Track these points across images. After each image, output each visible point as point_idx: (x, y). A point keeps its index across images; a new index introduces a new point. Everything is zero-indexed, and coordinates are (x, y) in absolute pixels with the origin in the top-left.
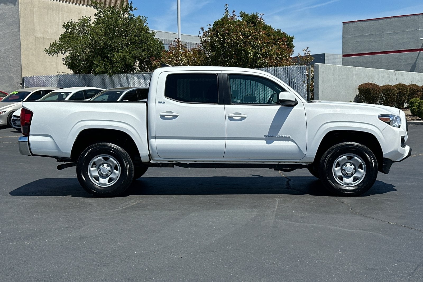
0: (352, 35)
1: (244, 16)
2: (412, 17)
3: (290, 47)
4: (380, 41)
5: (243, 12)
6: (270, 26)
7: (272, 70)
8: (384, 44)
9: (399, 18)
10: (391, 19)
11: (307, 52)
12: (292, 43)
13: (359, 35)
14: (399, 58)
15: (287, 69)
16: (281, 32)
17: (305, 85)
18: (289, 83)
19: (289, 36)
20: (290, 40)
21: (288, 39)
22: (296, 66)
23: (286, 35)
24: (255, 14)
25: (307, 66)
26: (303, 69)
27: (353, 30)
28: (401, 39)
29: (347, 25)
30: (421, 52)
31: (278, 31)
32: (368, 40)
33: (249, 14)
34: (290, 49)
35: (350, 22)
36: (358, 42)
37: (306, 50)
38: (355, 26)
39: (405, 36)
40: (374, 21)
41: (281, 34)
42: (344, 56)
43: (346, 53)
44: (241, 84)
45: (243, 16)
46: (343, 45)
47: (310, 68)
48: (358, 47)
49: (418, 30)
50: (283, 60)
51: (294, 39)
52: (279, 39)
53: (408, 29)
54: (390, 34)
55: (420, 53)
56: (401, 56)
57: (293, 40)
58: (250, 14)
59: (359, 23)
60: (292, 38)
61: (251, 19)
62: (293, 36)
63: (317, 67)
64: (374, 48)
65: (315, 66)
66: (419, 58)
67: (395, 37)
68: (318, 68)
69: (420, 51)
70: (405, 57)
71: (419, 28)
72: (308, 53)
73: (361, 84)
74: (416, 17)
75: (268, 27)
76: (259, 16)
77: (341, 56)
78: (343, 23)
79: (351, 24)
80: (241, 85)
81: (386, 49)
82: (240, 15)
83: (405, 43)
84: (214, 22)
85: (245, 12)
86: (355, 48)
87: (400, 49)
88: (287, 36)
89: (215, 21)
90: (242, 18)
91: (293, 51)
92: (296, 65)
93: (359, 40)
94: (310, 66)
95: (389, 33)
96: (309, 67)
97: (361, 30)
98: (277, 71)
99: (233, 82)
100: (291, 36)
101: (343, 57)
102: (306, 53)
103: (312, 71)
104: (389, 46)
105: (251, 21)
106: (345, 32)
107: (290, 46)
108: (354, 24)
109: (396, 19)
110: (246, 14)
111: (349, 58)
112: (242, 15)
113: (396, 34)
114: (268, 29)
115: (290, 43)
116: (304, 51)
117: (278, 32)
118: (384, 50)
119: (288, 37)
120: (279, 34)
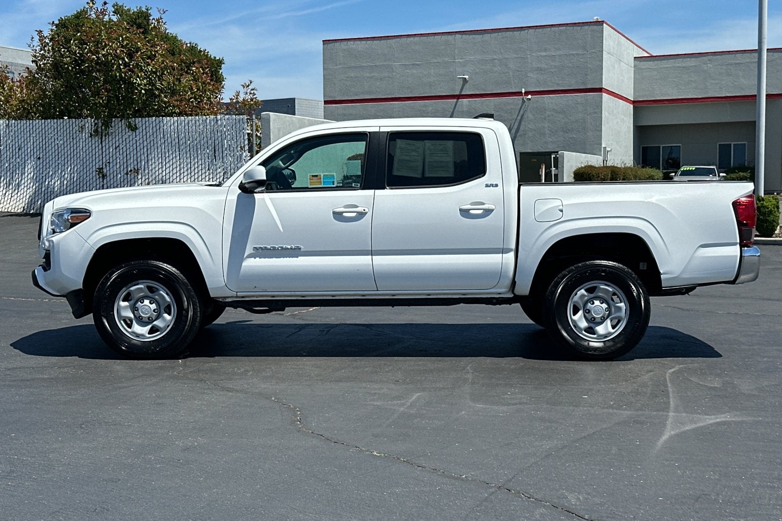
0: (340, 64)
1: (122, 11)
2: (444, 37)
3: (217, 79)
4: (389, 78)
5: (120, 5)
6: (174, 35)
7: (179, 122)
8: (397, 84)
9: (422, 38)
10: (408, 39)
11: (250, 90)
12: (221, 71)
13: (353, 65)
14: (423, 111)
15: (208, 121)
16: (199, 49)
17: (244, 153)
18: (213, 149)
19: (215, 57)
20: (216, 66)
21: (213, 63)
22: (227, 116)
23: (208, 55)
24: (144, 9)
25: (249, 117)
26: (241, 122)
27: (343, 56)
28: (426, 75)
29: (330, 45)
30: (460, 100)
31: (192, 46)
32: (368, 75)
33: (131, 9)
34: (217, 82)
35: (336, 40)
36: (352, 77)
37: (248, 86)
38: (345, 47)
39: (432, 70)
40: (378, 41)
41: (198, 53)
42: (326, 102)
43: (330, 97)
44: (116, 149)
45: (119, 12)
46: (325, 82)
47: (254, 120)
48: (351, 88)
49: (454, 62)
50: (203, 105)
51: (224, 63)
52: (194, 63)
53: (436, 59)
54: (407, 66)
55: (458, 103)
56: (425, 106)
57: (223, 65)
58: (134, 9)
59: (352, 42)
60: (220, 63)
61: (135, 19)
62: (221, 58)
63: (268, 120)
64: (379, 90)
65: (264, 117)
66: (455, 110)
67: (414, 71)
68: (270, 121)
69: (458, 99)
70: (433, 109)
71: (456, 58)
72: (252, 92)
73: (352, 155)
74: (450, 37)
75: (172, 36)
76: (151, 14)
77: (322, 104)
78: (323, 41)
79: (337, 44)
80: (118, 150)
81: (400, 94)
82: (113, 10)
83: (432, 83)
84: (59, 20)
85: (124, 6)
86: (346, 89)
87: (423, 93)
88: (210, 56)
89: (61, 18)
90: (117, 15)
91: (223, 87)
92: (227, 114)
93: (352, 75)
94: (254, 117)
95: (405, 65)
96: (252, 119)
97: (356, 57)
98: (190, 124)
99: (100, 143)
100: (217, 58)
101: (324, 104)
102: (248, 91)
103: (259, 127)
104: (405, 87)
105: (135, 23)
106: (327, 59)
107: (216, 77)
108: (343, 45)
109: (417, 39)
110: (126, 9)
111: (335, 107)
112: (118, 10)
113: (417, 66)
114: (172, 42)
115: (216, 70)
116: (244, 88)
117: (193, 49)
118: (396, 94)
119: (211, 59)
120: (193, 52)
